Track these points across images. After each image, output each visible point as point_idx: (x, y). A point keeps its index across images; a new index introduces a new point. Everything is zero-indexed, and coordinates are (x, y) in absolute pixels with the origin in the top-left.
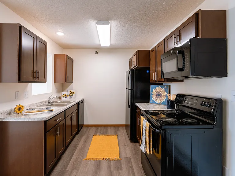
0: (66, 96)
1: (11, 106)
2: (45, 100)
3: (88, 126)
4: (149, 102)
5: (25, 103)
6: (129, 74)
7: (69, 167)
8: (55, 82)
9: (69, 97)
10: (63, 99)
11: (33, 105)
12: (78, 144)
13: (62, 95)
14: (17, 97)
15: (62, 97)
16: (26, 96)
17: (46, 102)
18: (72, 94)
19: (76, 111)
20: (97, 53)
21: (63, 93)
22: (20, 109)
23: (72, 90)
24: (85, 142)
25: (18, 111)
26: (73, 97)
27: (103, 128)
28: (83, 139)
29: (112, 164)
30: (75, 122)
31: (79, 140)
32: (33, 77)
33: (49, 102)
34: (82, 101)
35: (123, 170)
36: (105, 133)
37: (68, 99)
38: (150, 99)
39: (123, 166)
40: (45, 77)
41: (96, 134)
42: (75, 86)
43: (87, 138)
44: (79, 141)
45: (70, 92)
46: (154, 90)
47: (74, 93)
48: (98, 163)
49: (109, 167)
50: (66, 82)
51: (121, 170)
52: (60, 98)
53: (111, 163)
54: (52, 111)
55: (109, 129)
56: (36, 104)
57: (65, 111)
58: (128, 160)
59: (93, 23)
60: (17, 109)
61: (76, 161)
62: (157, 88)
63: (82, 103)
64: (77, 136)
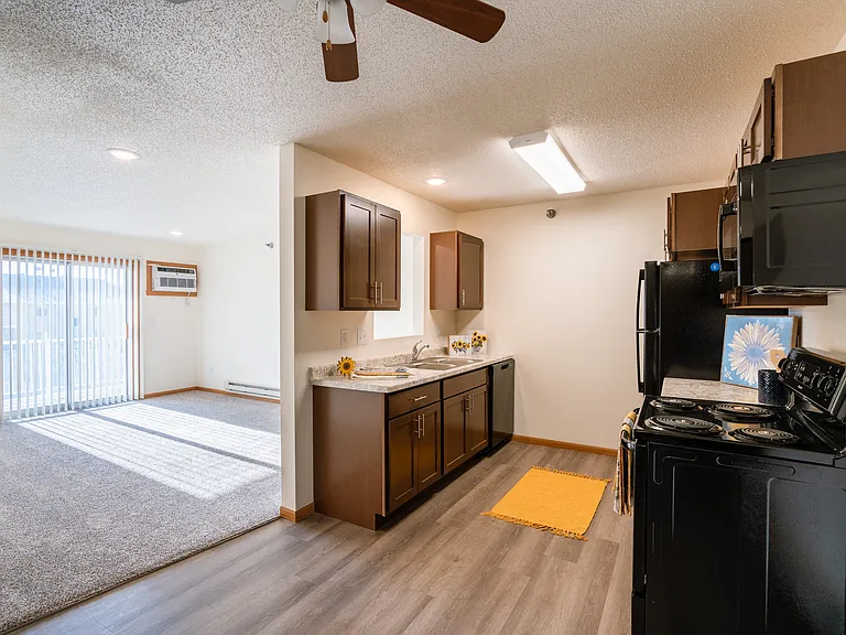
0: (461, 347)
1: (331, 360)
2: (405, 353)
3: (526, 441)
4: (718, 379)
5: (359, 356)
6: (641, 278)
7: (443, 519)
8: (432, 307)
9: (470, 349)
10: (453, 354)
11: (376, 361)
12: (481, 480)
13: (452, 342)
14: (343, 341)
15: (451, 350)
16: (362, 341)
17: (406, 357)
18: (479, 342)
19: (485, 388)
20: (552, 214)
21: (454, 339)
22: (347, 366)
23: (481, 329)
24: (501, 478)
25: (344, 371)
26: (483, 349)
27: (570, 454)
28: (501, 469)
29: (553, 541)
30: (477, 421)
31: (488, 470)
32: (369, 297)
33: (415, 360)
34: (508, 365)
35: (579, 563)
36: (573, 469)
37: (469, 354)
38: (724, 369)
39: (582, 555)
40: (397, 296)
41: (542, 464)
42: (489, 319)
43: (512, 471)
44: (486, 473)
45: (472, 336)
46: (737, 336)
47: (484, 339)
48: (516, 530)
49: (542, 547)
50: (458, 306)
51: (575, 559)
52: (446, 351)
53: (551, 539)
54: (406, 376)
55: (591, 460)
56: (384, 359)
57: (441, 381)
58: (609, 548)
59: (503, 144)
60: (342, 366)
61: (464, 511)
62: (749, 327)
63: (503, 368)
64: (486, 462)
